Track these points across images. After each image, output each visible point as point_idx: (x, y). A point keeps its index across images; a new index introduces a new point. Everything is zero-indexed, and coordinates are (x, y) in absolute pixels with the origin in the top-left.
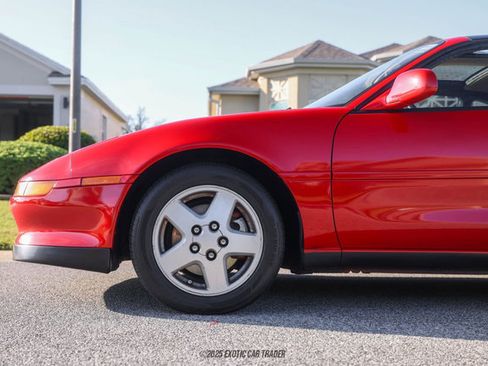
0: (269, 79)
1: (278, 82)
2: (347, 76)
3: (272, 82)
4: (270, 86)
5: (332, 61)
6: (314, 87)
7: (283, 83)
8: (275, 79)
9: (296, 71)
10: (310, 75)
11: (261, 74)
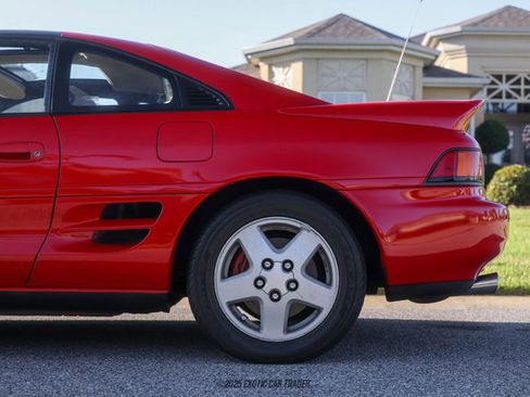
0: (270, 66)
1: (281, 69)
2: (366, 60)
3: (274, 69)
4: (271, 74)
5: (347, 41)
6: (323, 75)
7: (286, 70)
8: (277, 65)
9: (301, 55)
10: (318, 59)
11: (262, 59)
